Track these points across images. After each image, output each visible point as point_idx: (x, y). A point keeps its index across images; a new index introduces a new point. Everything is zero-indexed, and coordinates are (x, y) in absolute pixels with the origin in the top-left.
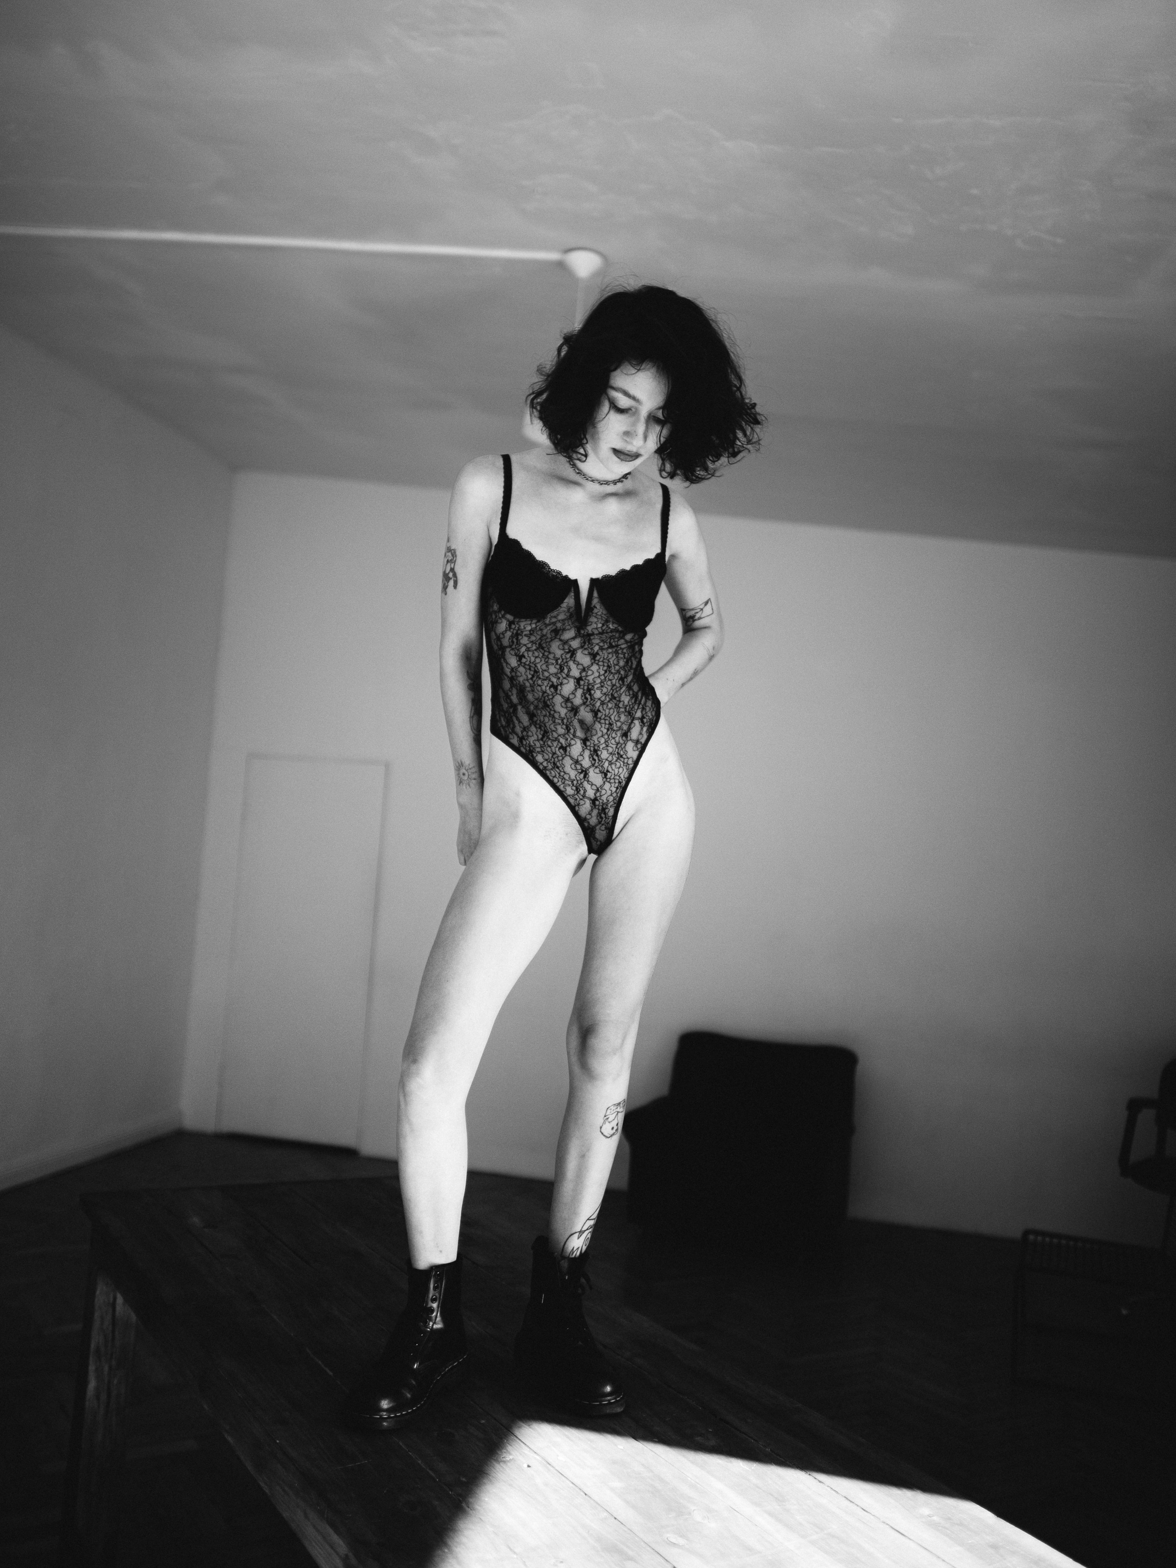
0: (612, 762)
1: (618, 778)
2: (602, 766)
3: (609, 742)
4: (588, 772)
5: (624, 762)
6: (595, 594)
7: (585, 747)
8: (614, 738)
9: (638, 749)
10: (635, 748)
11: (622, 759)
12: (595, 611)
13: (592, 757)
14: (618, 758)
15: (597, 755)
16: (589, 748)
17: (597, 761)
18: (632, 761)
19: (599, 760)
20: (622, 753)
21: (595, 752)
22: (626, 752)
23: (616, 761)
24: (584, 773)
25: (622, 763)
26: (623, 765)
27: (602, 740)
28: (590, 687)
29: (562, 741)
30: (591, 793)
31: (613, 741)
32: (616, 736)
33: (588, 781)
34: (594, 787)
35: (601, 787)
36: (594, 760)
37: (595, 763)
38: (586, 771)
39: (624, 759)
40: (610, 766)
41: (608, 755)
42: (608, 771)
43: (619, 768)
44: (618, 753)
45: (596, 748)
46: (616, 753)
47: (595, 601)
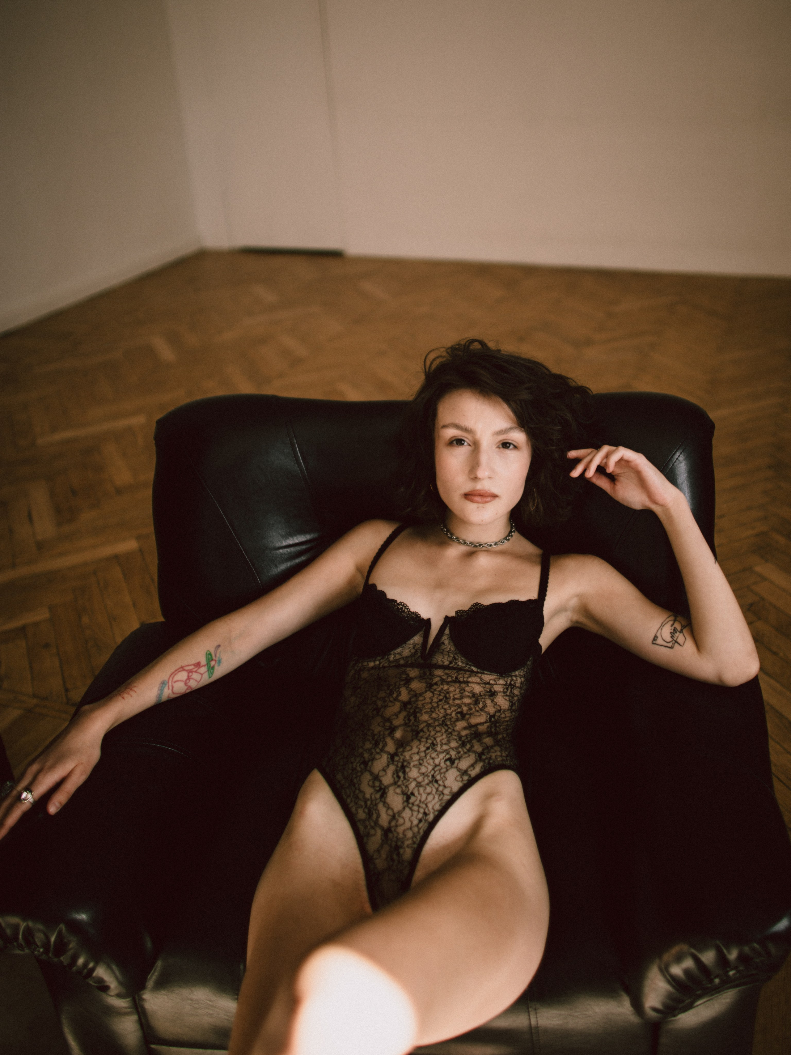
0: (422, 784)
1: (424, 806)
2: (407, 786)
3: (425, 761)
4: (387, 790)
5: (437, 789)
6: (447, 631)
7: (391, 762)
8: (433, 759)
9: (462, 780)
10: (459, 778)
11: (436, 785)
12: (443, 647)
13: (397, 773)
14: (431, 782)
15: (404, 772)
16: (396, 763)
17: (402, 778)
18: (450, 792)
19: (405, 778)
20: (438, 777)
21: (403, 768)
22: (444, 779)
23: (428, 784)
24: (382, 791)
25: (434, 790)
26: (436, 793)
27: (416, 757)
28: (417, 710)
29: (366, 755)
30: (384, 819)
31: (431, 761)
32: (437, 757)
33: (385, 803)
34: (390, 812)
35: (400, 813)
36: (399, 777)
37: (398, 781)
38: (384, 790)
39: (439, 785)
40: (416, 789)
41: (418, 775)
42: (413, 794)
43: (429, 794)
44: (433, 776)
45: (405, 764)
46: (430, 775)
47: (445, 639)
